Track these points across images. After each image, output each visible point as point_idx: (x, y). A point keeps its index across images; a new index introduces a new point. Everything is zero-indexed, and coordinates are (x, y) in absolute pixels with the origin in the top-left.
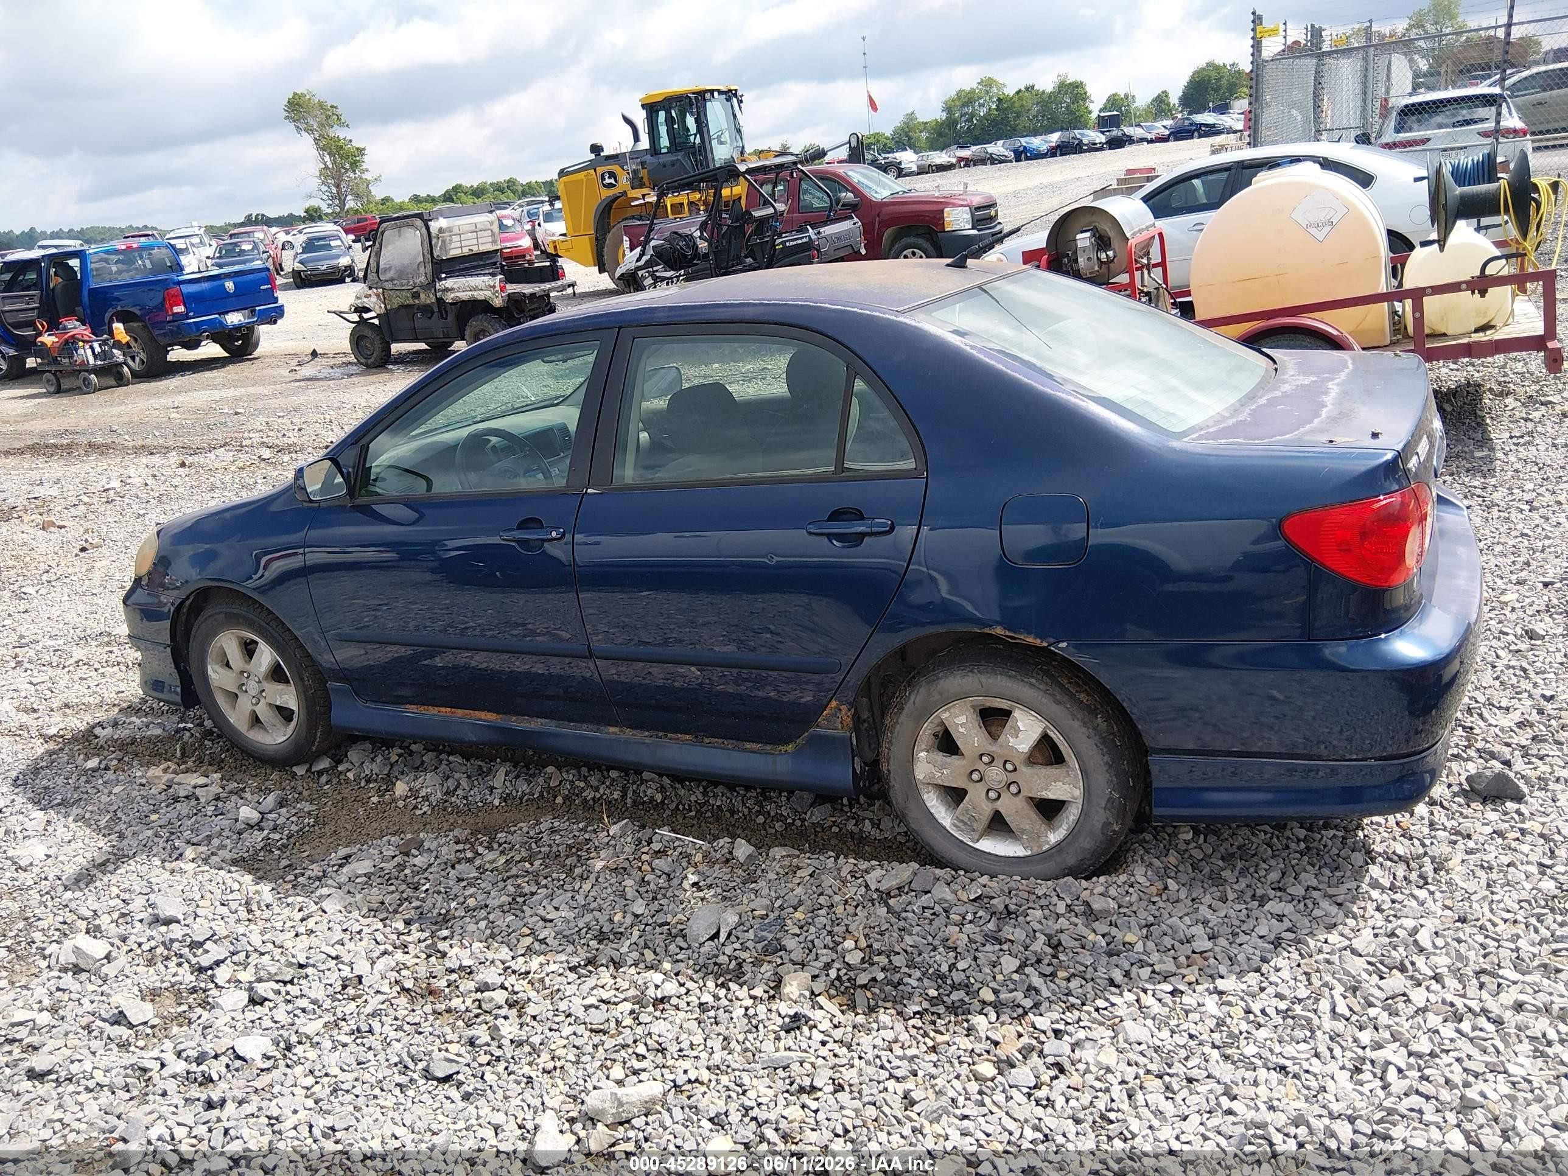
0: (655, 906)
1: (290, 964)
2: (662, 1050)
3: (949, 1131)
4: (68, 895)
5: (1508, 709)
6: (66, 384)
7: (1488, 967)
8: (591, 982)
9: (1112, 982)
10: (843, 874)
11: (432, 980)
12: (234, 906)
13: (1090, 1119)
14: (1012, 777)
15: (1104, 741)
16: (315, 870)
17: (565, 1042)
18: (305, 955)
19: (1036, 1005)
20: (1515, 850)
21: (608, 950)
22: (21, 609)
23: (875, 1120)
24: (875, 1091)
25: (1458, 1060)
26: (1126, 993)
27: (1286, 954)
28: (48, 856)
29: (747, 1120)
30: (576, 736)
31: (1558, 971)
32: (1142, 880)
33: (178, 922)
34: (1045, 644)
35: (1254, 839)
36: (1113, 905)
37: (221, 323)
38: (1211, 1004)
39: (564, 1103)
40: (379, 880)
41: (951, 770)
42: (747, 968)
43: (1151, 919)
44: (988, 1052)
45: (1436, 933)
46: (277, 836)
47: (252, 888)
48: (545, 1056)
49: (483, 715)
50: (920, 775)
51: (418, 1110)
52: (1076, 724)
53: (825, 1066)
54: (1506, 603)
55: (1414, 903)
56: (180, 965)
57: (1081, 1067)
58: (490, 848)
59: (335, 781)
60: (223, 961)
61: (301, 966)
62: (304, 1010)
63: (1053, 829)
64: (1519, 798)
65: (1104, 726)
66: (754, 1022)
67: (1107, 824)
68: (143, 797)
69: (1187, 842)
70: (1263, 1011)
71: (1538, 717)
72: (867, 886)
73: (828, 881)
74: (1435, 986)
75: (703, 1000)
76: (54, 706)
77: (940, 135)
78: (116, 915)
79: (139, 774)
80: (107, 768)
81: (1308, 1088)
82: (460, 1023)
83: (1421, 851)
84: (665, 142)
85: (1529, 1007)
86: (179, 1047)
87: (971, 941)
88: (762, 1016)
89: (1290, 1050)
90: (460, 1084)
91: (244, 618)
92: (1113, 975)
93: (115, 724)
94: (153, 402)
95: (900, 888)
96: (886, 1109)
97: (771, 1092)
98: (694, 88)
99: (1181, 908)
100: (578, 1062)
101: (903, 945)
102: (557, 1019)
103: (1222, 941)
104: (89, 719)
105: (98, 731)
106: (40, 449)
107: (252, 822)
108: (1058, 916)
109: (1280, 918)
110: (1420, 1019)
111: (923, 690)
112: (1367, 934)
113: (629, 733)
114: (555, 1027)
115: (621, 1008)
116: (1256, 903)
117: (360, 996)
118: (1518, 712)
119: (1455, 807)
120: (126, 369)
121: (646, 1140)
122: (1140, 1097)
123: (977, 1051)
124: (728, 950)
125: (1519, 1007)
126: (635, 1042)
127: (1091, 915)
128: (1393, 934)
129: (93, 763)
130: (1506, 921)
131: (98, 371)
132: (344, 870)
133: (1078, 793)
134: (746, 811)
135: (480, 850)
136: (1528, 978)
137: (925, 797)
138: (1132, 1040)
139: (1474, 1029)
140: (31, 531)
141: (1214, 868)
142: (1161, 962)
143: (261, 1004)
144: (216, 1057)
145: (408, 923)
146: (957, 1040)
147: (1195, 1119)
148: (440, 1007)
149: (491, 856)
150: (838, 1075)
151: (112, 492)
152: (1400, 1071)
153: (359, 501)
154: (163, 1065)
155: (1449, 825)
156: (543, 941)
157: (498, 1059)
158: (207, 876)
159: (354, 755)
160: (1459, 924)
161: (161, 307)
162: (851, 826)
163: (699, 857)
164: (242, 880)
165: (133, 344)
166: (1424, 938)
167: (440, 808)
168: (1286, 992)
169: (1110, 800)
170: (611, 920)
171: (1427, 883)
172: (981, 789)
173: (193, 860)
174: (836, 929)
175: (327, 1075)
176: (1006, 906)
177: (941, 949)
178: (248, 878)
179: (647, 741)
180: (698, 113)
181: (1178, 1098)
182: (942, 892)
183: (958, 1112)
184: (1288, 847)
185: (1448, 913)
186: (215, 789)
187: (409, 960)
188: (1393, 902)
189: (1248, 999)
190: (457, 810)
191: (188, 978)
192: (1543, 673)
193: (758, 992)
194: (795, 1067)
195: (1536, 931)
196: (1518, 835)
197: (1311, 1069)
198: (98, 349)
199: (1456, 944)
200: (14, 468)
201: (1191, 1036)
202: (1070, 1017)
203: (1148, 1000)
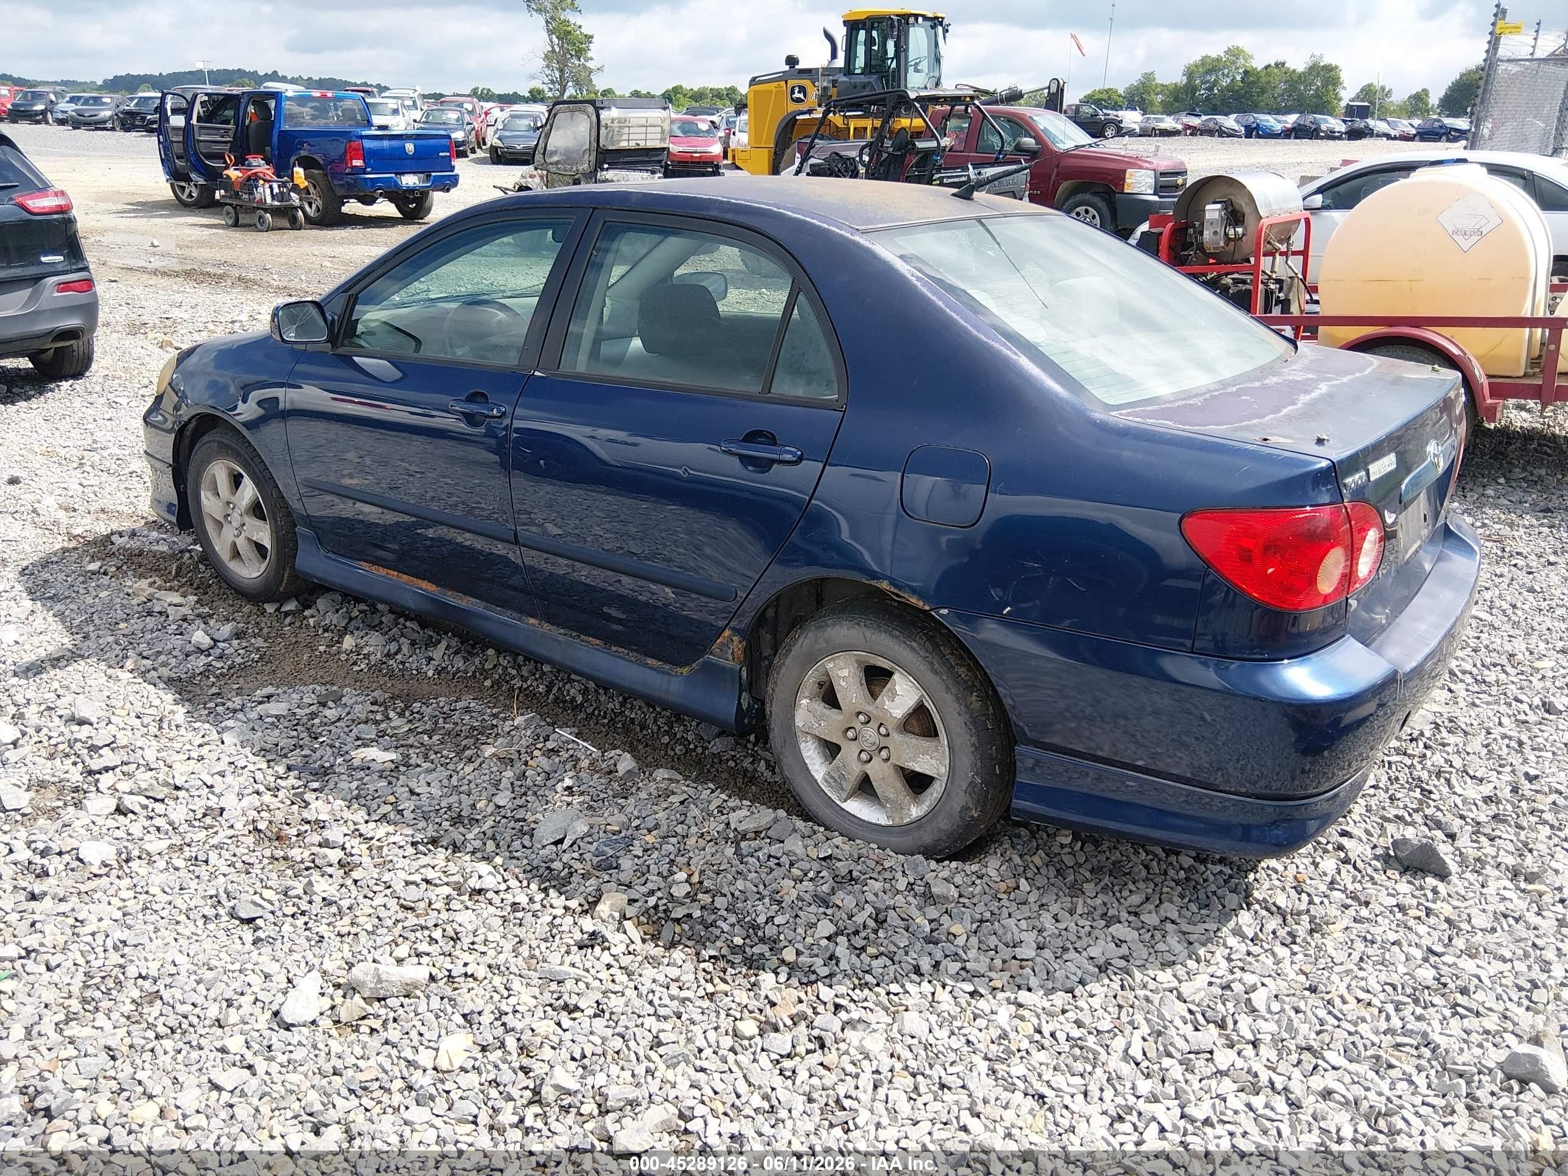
0: (520, 802)
1: (167, 784)
2: (456, 939)
3: (679, 1079)
4: (15, 681)
5: (1481, 780)
6: (244, 219)
7: (1316, 1045)
8: (425, 860)
9: (917, 970)
10: (711, 808)
11: (285, 827)
12: (146, 720)
13: (823, 1101)
14: (885, 742)
15: (974, 721)
16: (237, 702)
17: (371, 911)
18: (185, 778)
19: (831, 976)
20: (1410, 929)
21: (456, 834)
22: (107, 416)
23: (617, 1053)
24: (631, 1024)
25: (1231, 1134)
26: (925, 984)
27: (1106, 981)
28: (17, 643)
29: (497, 1023)
30: (499, 622)
31: (1391, 1066)
32: (993, 873)
33: (91, 724)
34: (927, 608)
35: (1133, 857)
36: (954, 892)
37: (396, 183)
38: (1004, 1015)
39: (339, 968)
40: (286, 724)
41: (829, 724)
42: (575, 879)
43: (987, 915)
44: (761, 1011)
45: (1276, 996)
46: (219, 665)
47: (169, 707)
48: (347, 920)
49: (424, 584)
50: (799, 722)
51: (208, 944)
52: (949, 698)
53: (598, 989)
54: (1538, 670)
55: (1270, 961)
56: (75, 764)
57: (843, 1046)
58: (401, 715)
59: (298, 624)
60: (113, 769)
61: (177, 788)
62: (158, 829)
63: (919, 804)
64: (1443, 875)
65: (977, 705)
66: (554, 931)
67: (965, 809)
68: (123, 605)
69: (1062, 846)
70: (1053, 1035)
71: (1509, 795)
72: (728, 824)
73: (694, 811)
74: (1249, 1051)
75: (517, 900)
76: (92, 509)
77: (1176, 99)
78: (43, 707)
79: (129, 583)
80: (106, 574)
81: (1057, 1124)
82: (289, 872)
83: (1304, 906)
84: (860, 62)
85: (1337, 1097)
86: (33, 838)
87: (799, 898)
88: (565, 928)
89: (1059, 1081)
90: (257, 929)
91: (232, 449)
92: (921, 963)
93: (133, 534)
94: (316, 249)
95: (757, 833)
96: (632, 1044)
97: (534, 1002)
98: (898, 10)
99: (1025, 911)
100: (373, 933)
101: (732, 889)
102: (375, 888)
103: (1047, 953)
104: (115, 526)
105: (114, 538)
106: (194, 275)
107: (203, 647)
108: (898, 892)
109: (1119, 943)
110: (1213, 1082)
111: (810, 635)
112: (1202, 980)
113: (547, 626)
114: (371, 895)
115: (439, 890)
116: (1103, 923)
117: (212, 827)
118: (1491, 785)
119: (1370, 870)
120: (300, 213)
121: (395, 1020)
122: (882, 1092)
123: (750, 1008)
124: (566, 858)
125: (1327, 1094)
126: (436, 926)
127: (929, 897)
128: (1227, 987)
129: (94, 566)
130: (1359, 1001)
131: (275, 212)
132: (260, 707)
133: (944, 770)
134: (655, 728)
135: (392, 714)
136: (1353, 1067)
137: (802, 745)
138: (905, 1031)
139: (1267, 1106)
140: (150, 347)
141: (1080, 878)
142: (977, 960)
143: (125, 815)
144: (60, 854)
145: (289, 768)
146: (736, 993)
147: (925, 1126)
148: (279, 853)
149: (397, 721)
150: (606, 1000)
151: (237, 325)
152: (1163, 1130)
153: (341, 351)
154: (11, 851)
155: (1350, 887)
156: (400, 812)
157: (303, 913)
158: (136, 688)
159: (321, 603)
160: (1307, 993)
161: (343, 159)
162: (746, 763)
163: (585, 763)
164: (164, 697)
165: (312, 190)
166: (1259, 999)
167: (376, 668)
168: (1087, 1020)
169: (972, 784)
170: (473, 806)
171: (1294, 943)
172: (855, 748)
173: (131, 671)
174: (679, 859)
175: (147, 893)
176: (851, 872)
177: (767, 900)
178: (169, 697)
179: (561, 638)
180: (899, 37)
181: (920, 1101)
182: (795, 845)
183: (698, 1063)
184: (1166, 873)
185: (1302, 978)
186: (185, 610)
187: (274, 803)
188: (1249, 954)
189: (1044, 1017)
190: (391, 675)
191: (75, 776)
192: (1541, 750)
193: (573, 904)
194: (569, 984)
195: (1388, 1018)
196: (1423, 914)
197: (1071, 1105)
198: (276, 190)
199: (1292, 1013)
200: (164, 289)
201: (968, 1042)
202: (857, 994)
203: (943, 996)
